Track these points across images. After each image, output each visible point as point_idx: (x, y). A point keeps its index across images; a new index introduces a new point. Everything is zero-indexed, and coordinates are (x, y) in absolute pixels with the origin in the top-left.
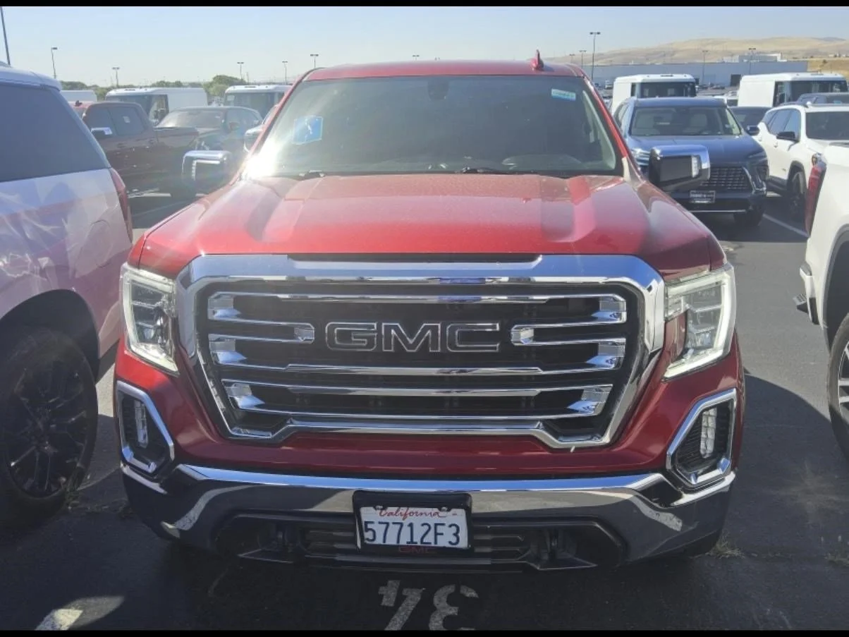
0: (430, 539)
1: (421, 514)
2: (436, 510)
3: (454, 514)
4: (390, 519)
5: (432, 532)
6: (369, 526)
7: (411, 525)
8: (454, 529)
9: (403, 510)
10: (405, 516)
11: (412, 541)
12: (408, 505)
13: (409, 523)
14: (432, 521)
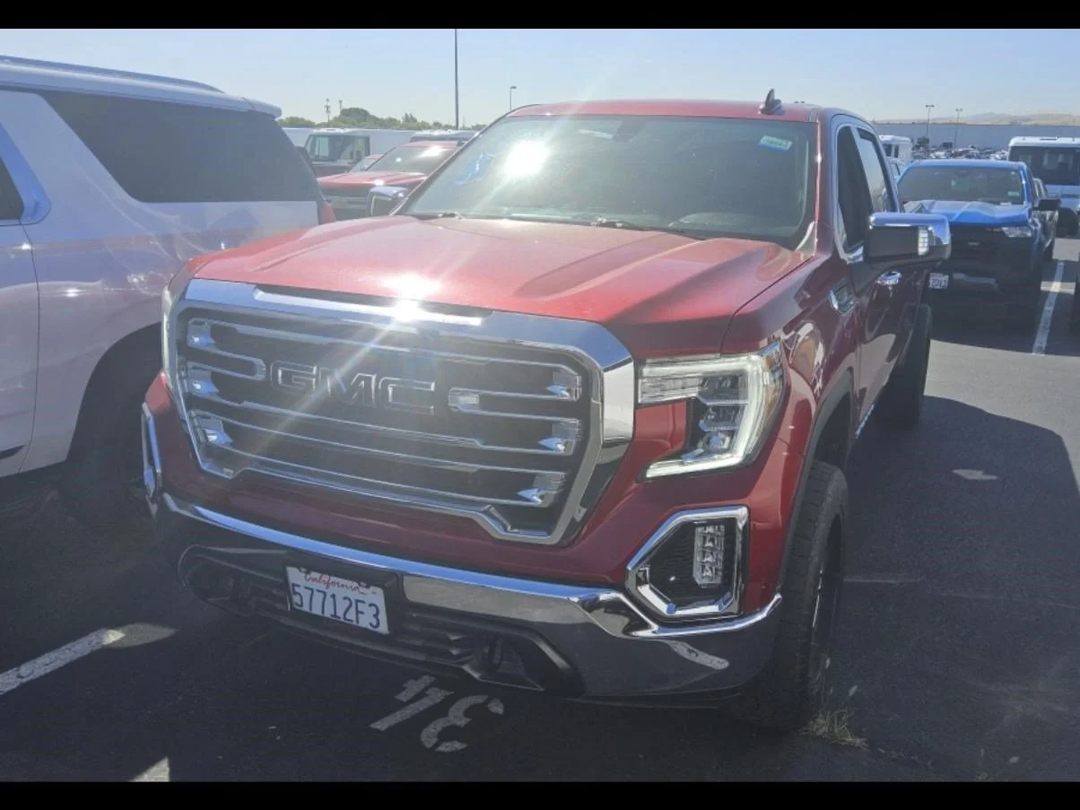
0: (351, 615)
1: (343, 586)
2: (355, 584)
3: (374, 593)
4: (316, 586)
5: (353, 610)
6: (297, 589)
7: (333, 596)
8: (373, 610)
9: (325, 578)
10: (328, 584)
11: (335, 615)
12: (331, 573)
13: (331, 593)
14: (354, 596)
